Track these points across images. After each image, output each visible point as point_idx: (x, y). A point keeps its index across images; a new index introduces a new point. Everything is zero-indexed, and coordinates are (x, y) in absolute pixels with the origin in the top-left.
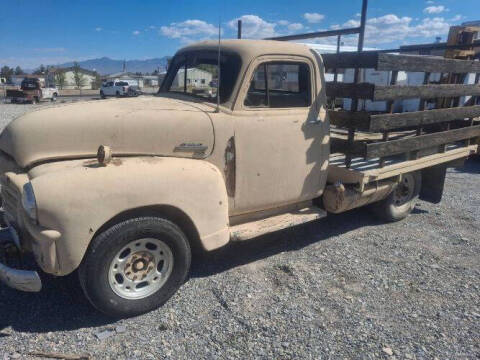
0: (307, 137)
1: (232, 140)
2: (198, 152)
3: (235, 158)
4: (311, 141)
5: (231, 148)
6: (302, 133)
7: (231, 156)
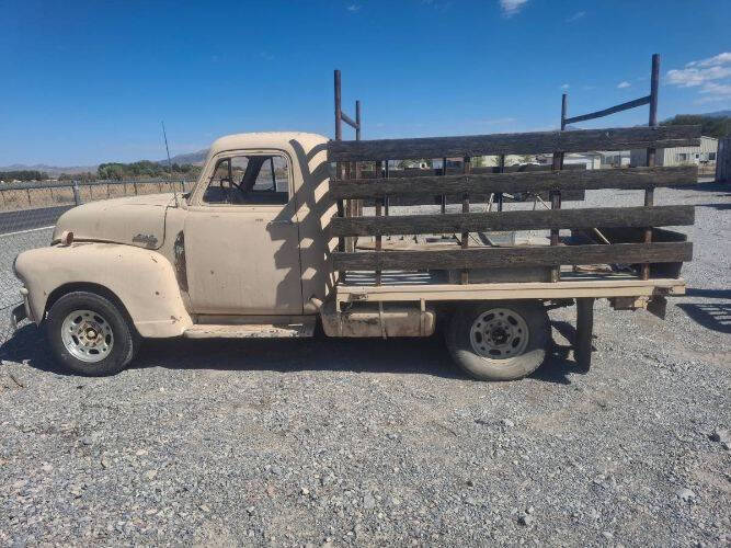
0: (274, 238)
1: (181, 234)
2: (150, 243)
3: (184, 252)
4: (280, 243)
5: (180, 242)
6: (268, 234)
7: (180, 250)
